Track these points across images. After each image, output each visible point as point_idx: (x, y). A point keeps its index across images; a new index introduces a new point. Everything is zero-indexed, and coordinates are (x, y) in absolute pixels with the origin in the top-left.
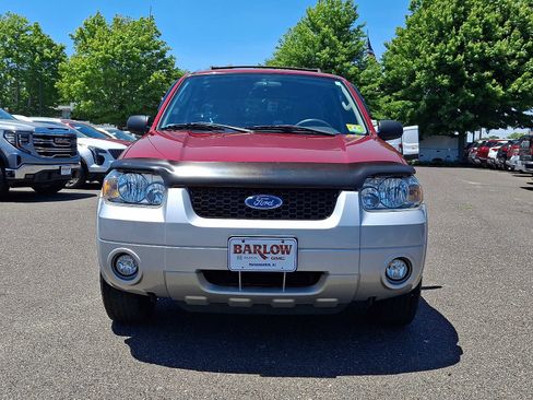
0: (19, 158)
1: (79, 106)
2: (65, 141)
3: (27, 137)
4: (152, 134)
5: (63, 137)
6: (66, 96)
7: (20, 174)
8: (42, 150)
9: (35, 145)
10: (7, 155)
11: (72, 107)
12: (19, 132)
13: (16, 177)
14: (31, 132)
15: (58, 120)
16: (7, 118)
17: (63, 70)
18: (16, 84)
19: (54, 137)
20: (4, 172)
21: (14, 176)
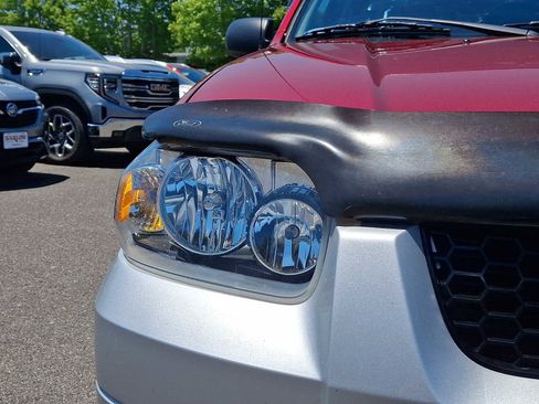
0: (104, 110)
1: (194, 52)
2: (164, 88)
3: (115, 83)
4: (274, 50)
5: (161, 83)
6: (179, 40)
7: (106, 131)
8: (134, 99)
9: (125, 93)
10: (90, 105)
11: (187, 53)
12: (104, 75)
13: (101, 135)
14: (120, 76)
15: (163, 64)
16: (96, 58)
17: (177, 11)
18: (128, 28)
19: (148, 83)
20: (86, 127)
21: (98, 133)
